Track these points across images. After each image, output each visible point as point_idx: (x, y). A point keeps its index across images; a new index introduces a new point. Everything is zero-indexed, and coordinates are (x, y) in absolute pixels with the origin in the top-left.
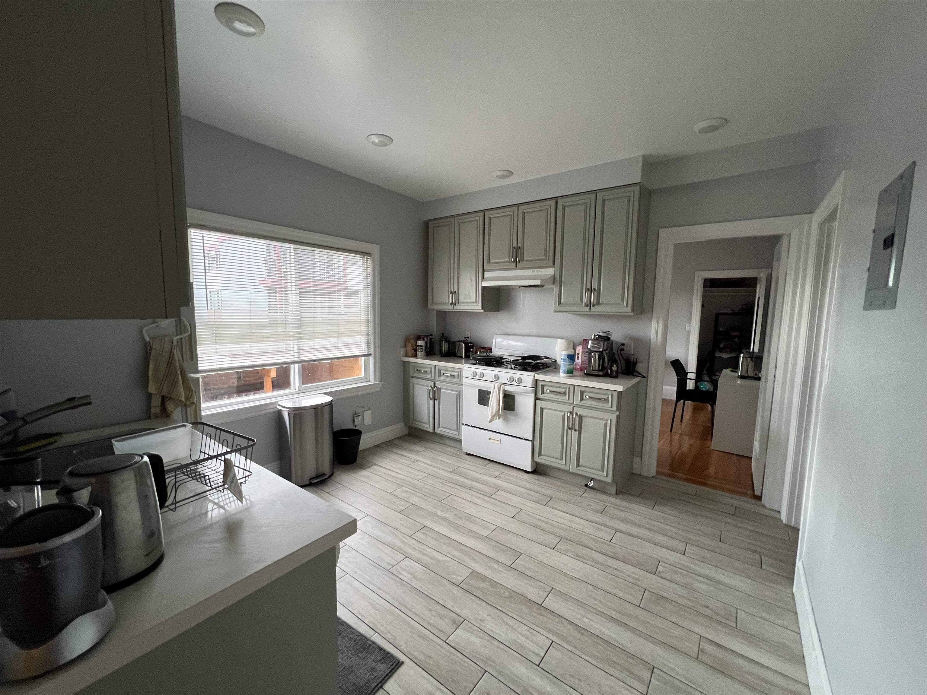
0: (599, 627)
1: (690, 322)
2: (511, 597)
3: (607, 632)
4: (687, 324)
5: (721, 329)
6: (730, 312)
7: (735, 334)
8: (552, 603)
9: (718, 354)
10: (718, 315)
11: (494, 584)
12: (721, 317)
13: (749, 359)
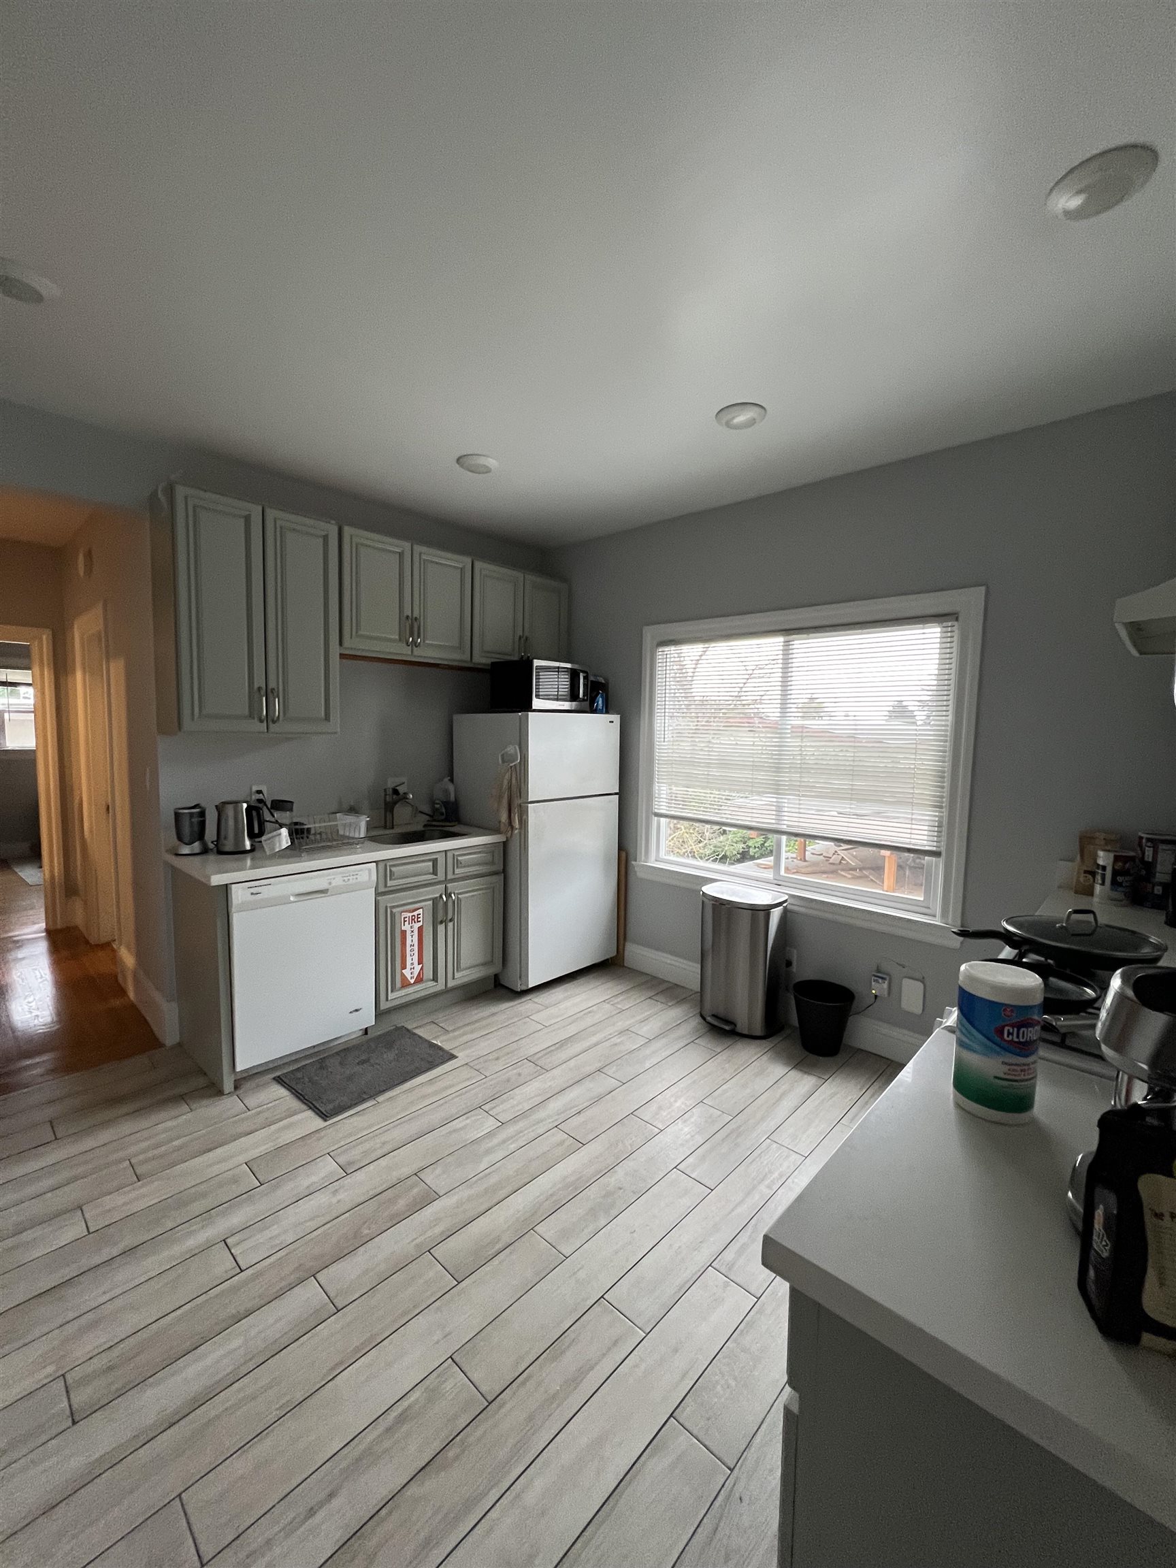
0: (209, 1361)
2: (355, 1237)
3: (191, 1372)
8: (308, 1295)
11: (397, 1219)
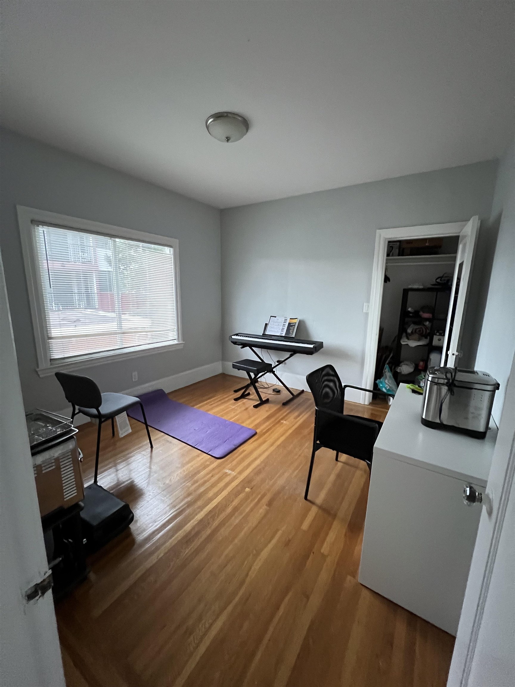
1: (368, 301)
4: (365, 304)
5: (409, 309)
6: (421, 287)
7: (426, 315)
9: (404, 341)
10: (406, 292)
12: (410, 294)
13: (445, 389)
